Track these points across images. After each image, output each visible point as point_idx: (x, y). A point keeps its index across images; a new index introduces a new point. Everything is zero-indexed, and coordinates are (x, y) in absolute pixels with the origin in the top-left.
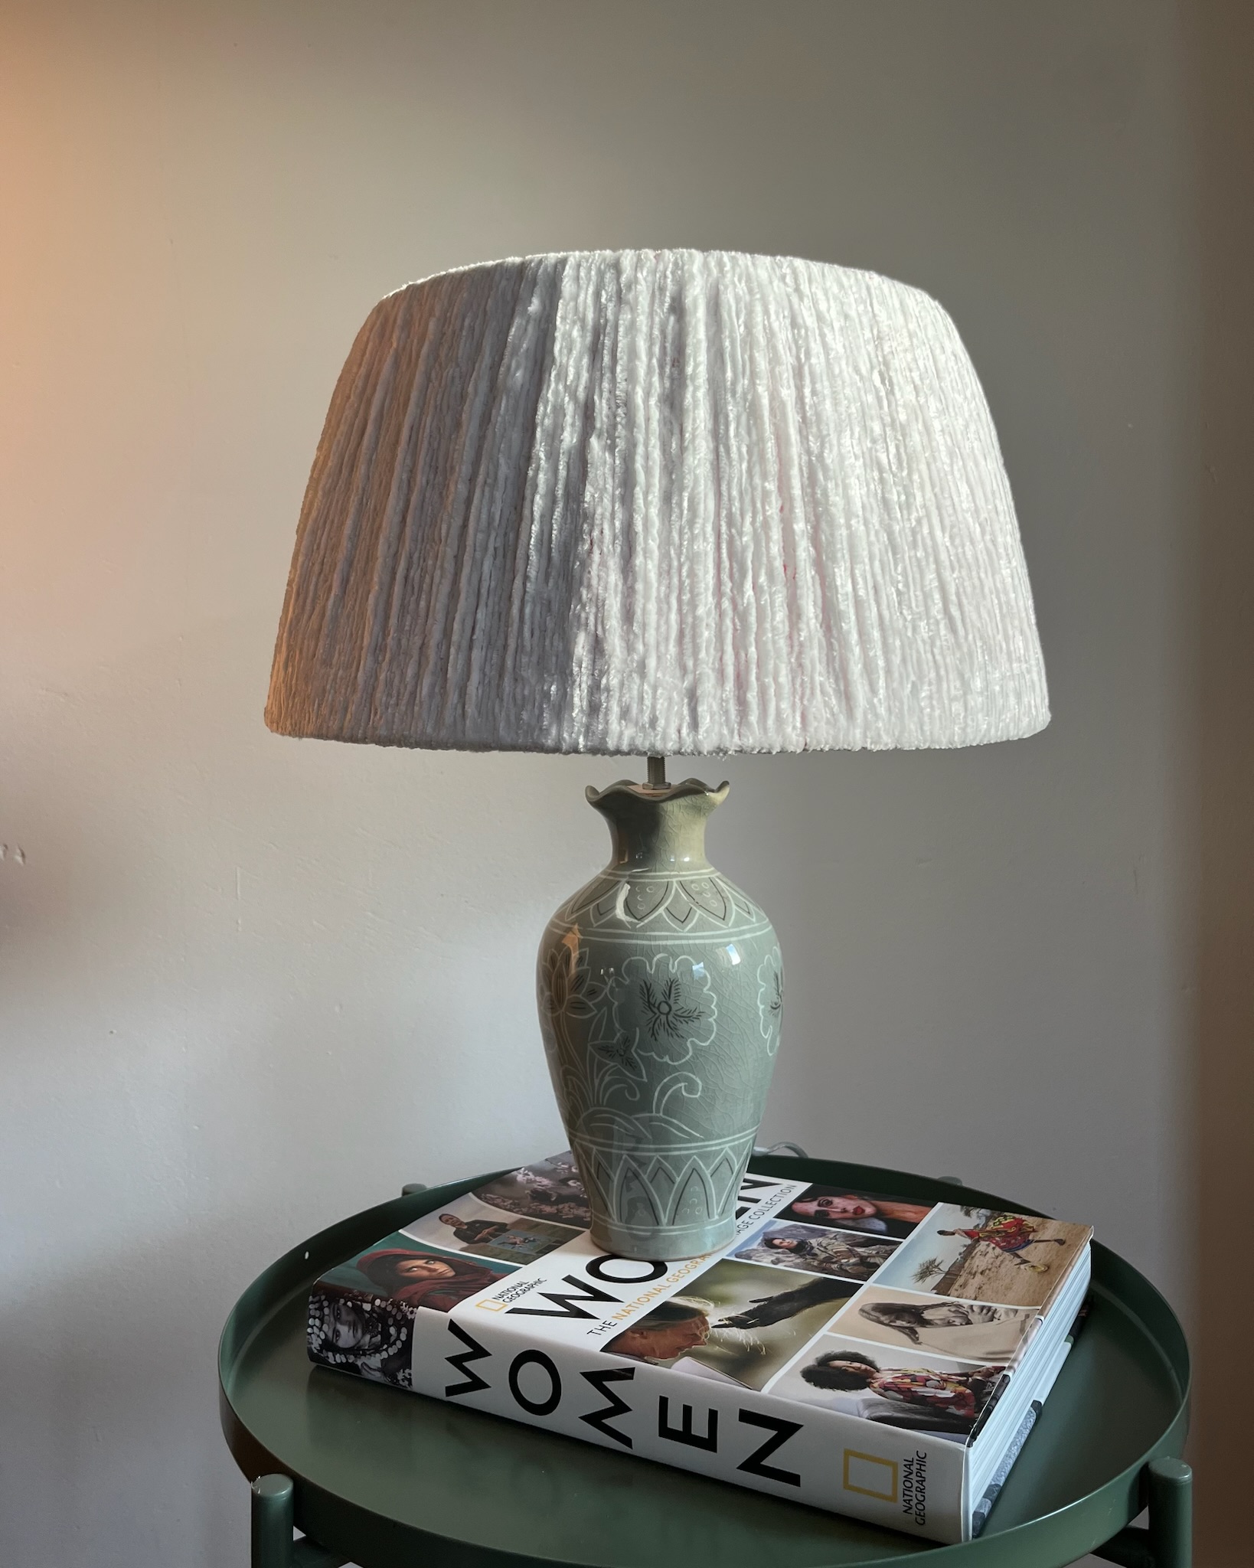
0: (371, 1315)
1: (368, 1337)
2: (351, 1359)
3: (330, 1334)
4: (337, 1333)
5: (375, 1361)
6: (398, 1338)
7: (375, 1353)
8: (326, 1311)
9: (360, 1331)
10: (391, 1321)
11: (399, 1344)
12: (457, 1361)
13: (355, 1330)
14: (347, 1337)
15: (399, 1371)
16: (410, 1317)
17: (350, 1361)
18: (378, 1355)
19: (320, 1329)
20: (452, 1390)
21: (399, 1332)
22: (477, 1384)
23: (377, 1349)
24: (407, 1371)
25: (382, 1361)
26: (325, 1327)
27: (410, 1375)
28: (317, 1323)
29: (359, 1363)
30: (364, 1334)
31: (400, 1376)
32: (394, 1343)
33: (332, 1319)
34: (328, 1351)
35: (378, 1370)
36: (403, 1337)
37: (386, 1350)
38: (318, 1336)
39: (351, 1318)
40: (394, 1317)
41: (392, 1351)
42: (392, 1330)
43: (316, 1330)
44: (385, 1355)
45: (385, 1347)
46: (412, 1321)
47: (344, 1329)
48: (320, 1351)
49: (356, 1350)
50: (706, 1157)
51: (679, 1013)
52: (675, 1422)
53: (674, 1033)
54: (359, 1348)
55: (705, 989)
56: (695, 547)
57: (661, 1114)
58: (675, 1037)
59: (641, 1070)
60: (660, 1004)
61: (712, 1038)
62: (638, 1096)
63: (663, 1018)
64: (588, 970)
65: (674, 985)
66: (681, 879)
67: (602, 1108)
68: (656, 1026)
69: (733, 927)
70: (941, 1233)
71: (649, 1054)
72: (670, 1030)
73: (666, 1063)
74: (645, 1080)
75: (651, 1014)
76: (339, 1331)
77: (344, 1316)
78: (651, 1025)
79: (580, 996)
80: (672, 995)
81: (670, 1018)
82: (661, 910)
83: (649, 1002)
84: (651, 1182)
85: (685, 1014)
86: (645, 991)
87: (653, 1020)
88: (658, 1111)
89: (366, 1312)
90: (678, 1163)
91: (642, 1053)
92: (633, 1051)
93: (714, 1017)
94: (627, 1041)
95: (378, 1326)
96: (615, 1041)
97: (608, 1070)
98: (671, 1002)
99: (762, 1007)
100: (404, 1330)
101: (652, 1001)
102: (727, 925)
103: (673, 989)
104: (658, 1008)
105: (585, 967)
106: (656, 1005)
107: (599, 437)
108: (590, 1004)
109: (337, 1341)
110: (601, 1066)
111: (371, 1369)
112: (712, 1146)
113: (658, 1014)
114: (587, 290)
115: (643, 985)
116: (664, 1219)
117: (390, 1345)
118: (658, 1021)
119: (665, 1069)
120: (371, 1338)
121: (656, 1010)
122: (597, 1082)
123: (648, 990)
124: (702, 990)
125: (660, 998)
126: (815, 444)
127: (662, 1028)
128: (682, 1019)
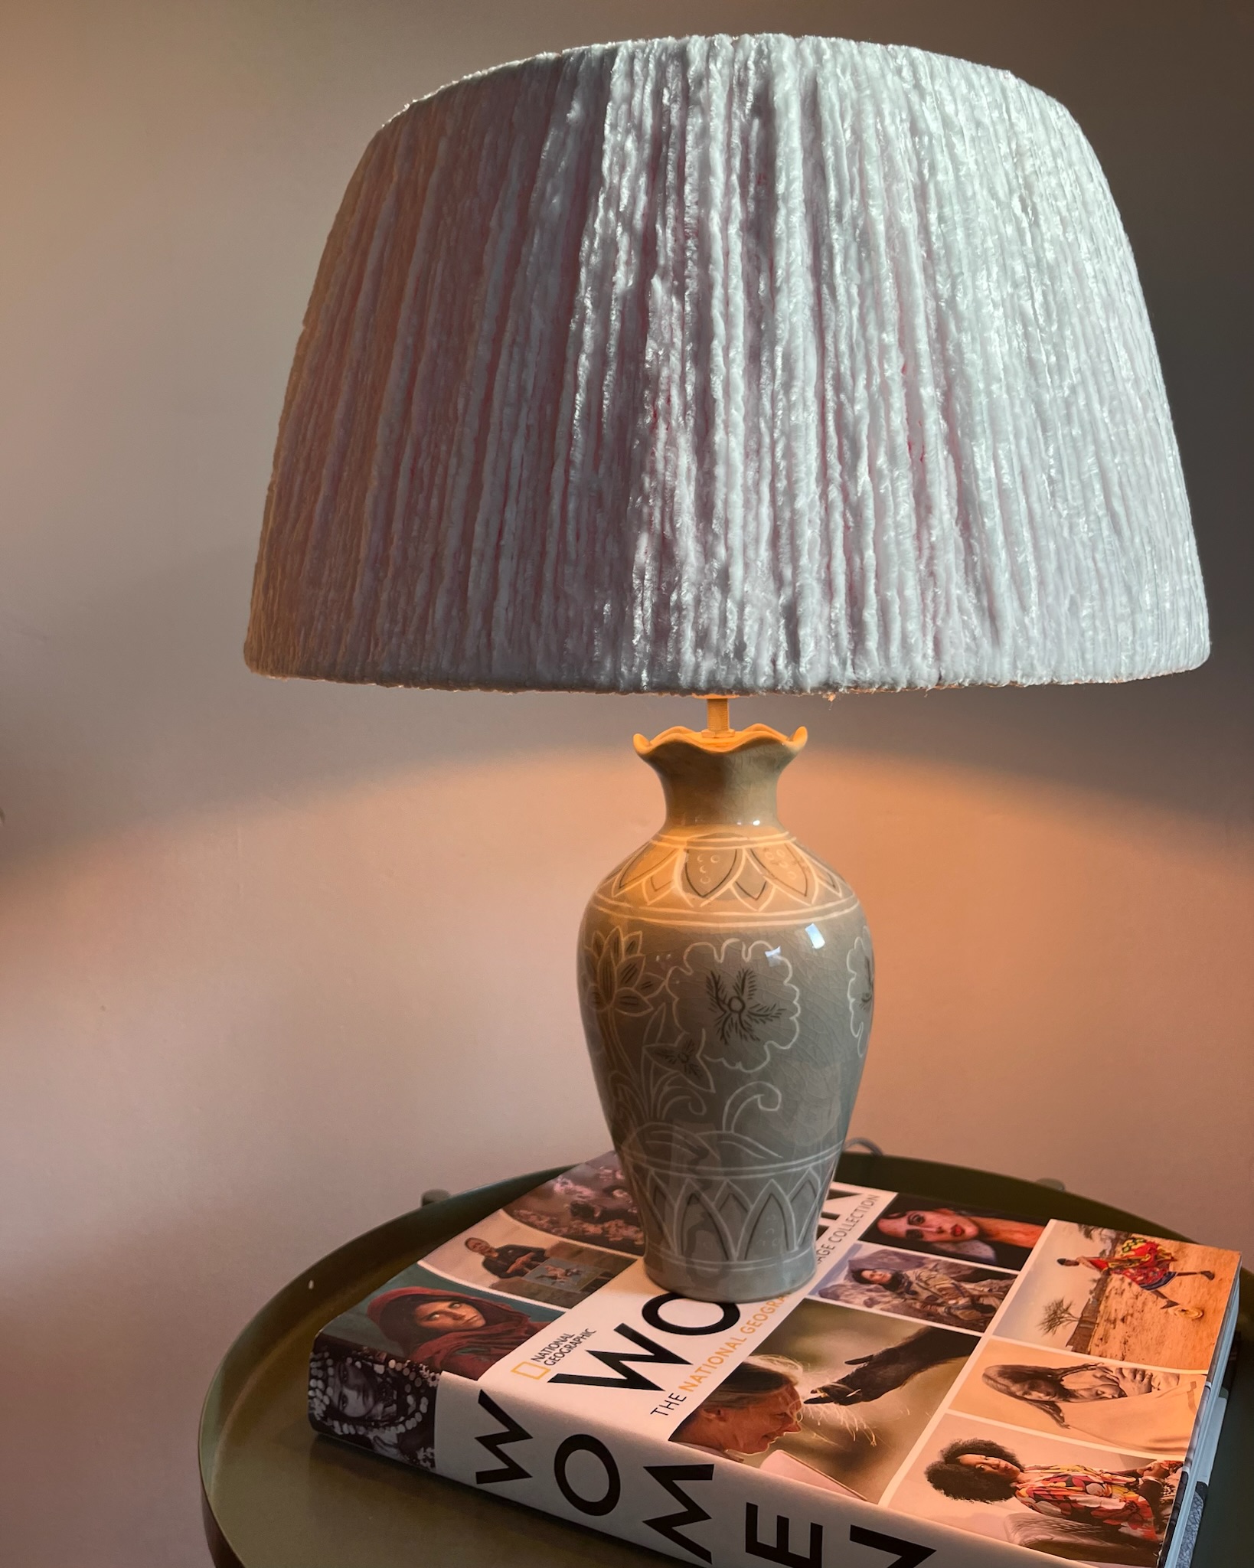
0: (384, 1380)
1: (380, 1407)
2: (362, 1431)
3: (336, 1400)
4: (343, 1399)
5: (390, 1435)
6: (417, 1410)
7: (389, 1425)
8: (331, 1371)
9: (371, 1400)
10: (408, 1389)
11: (418, 1417)
12: (490, 1442)
13: (365, 1396)
14: (355, 1404)
15: (419, 1449)
16: (431, 1384)
17: (360, 1433)
18: (393, 1428)
19: (324, 1393)
20: (483, 1477)
21: (418, 1403)
22: (515, 1472)
23: (392, 1421)
24: (429, 1450)
25: (399, 1435)
26: (330, 1391)
27: (432, 1454)
28: (320, 1384)
29: (371, 1436)
30: (376, 1403)
31: (421, 1455)
32: (413, 1415)
33: (338, 1382)
34: (334, 1419)
35: (396, 1446)
36: (423, 1408)
37: (403, 1423)
38: (322, 1401)
39: (360, 1381)
40: (412, 1383)
41: (411, 1424)
42: (410, 1399)
43: (318, 1393)
44: (401, 1429)
45: (402, 1419)
46: (434, 1389)
47: (351, 1394)
48: (324, 1418)
49: (366, 1421)
50: (784, 1179)
51: (755, 1011)
52: (767, 1535)
53: (748, 1036)
54: (371, 1419)
55: (786, 982)
56: (793, 418)
57: (732, 1132)
58: (749, 1039)
59: (708, 1080)
60: (730, 1001)
61: (794, 1040)
62: (705, 1109)
63: (735, 1017)
64: (642, 958)
65: (747, 977)
66: (751, 846)
67: (660, 1124)
68: (727, 1027)
69: (817, 904)
70: (1062, 1262)
71: (719, 1060)
72: (743, 1032)
73: (739, 1071)
74: (713, 1090)
75: (722, 1013)
76: (345, 1396)
77: (353, 1379)
78: (720, 1026)
79: (632, 989)
80: (747, 989)
81: (744, 1017)
82: (730, 885)
83: (717, 997)
84: (720, 1210)
85: (761, 1013)
86: (713, 985)
87: (723, 1019)
88: (728, 1128)
89: (379, 1375)
90: (751, 1187)
91: (708, 1058)
92: (698, 1056)
93: (797, 1015)
94: (690, 1045)
95: (393, 1393)
96: (676, 1045)
97: (667, 1079)
98: (745, 998)
99: (852, 1000)
100: (424, 1401)
101: (721, 996)
102: (810, 902)
103: (747, 982)
104: (729, 1005)
105: (638, 954)
106: (727, 1001)
107: (663, 278)
108: (645, 999)
109: (344, 1408)
110: (658, 1073)
111: (385, 1444)
112: (792, 1167)
113: (729, 1012)
114: (644, 88)
115: (711, 977)
116: (735, 1253)
117: (409, 1417)
118: (729, 1020)
119: (737, 1079)
120: (385, 1407)
121: (726, 1007)
122: (653, 1092)
123: (717, 983)
124: (782, 982)
125: (731, 992)
126: (945, 286)
127: (734, 1030)
128: (757, 1018)
